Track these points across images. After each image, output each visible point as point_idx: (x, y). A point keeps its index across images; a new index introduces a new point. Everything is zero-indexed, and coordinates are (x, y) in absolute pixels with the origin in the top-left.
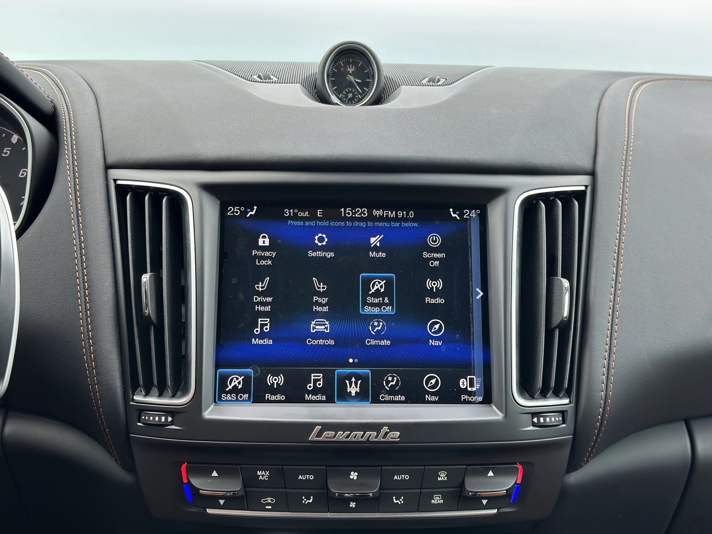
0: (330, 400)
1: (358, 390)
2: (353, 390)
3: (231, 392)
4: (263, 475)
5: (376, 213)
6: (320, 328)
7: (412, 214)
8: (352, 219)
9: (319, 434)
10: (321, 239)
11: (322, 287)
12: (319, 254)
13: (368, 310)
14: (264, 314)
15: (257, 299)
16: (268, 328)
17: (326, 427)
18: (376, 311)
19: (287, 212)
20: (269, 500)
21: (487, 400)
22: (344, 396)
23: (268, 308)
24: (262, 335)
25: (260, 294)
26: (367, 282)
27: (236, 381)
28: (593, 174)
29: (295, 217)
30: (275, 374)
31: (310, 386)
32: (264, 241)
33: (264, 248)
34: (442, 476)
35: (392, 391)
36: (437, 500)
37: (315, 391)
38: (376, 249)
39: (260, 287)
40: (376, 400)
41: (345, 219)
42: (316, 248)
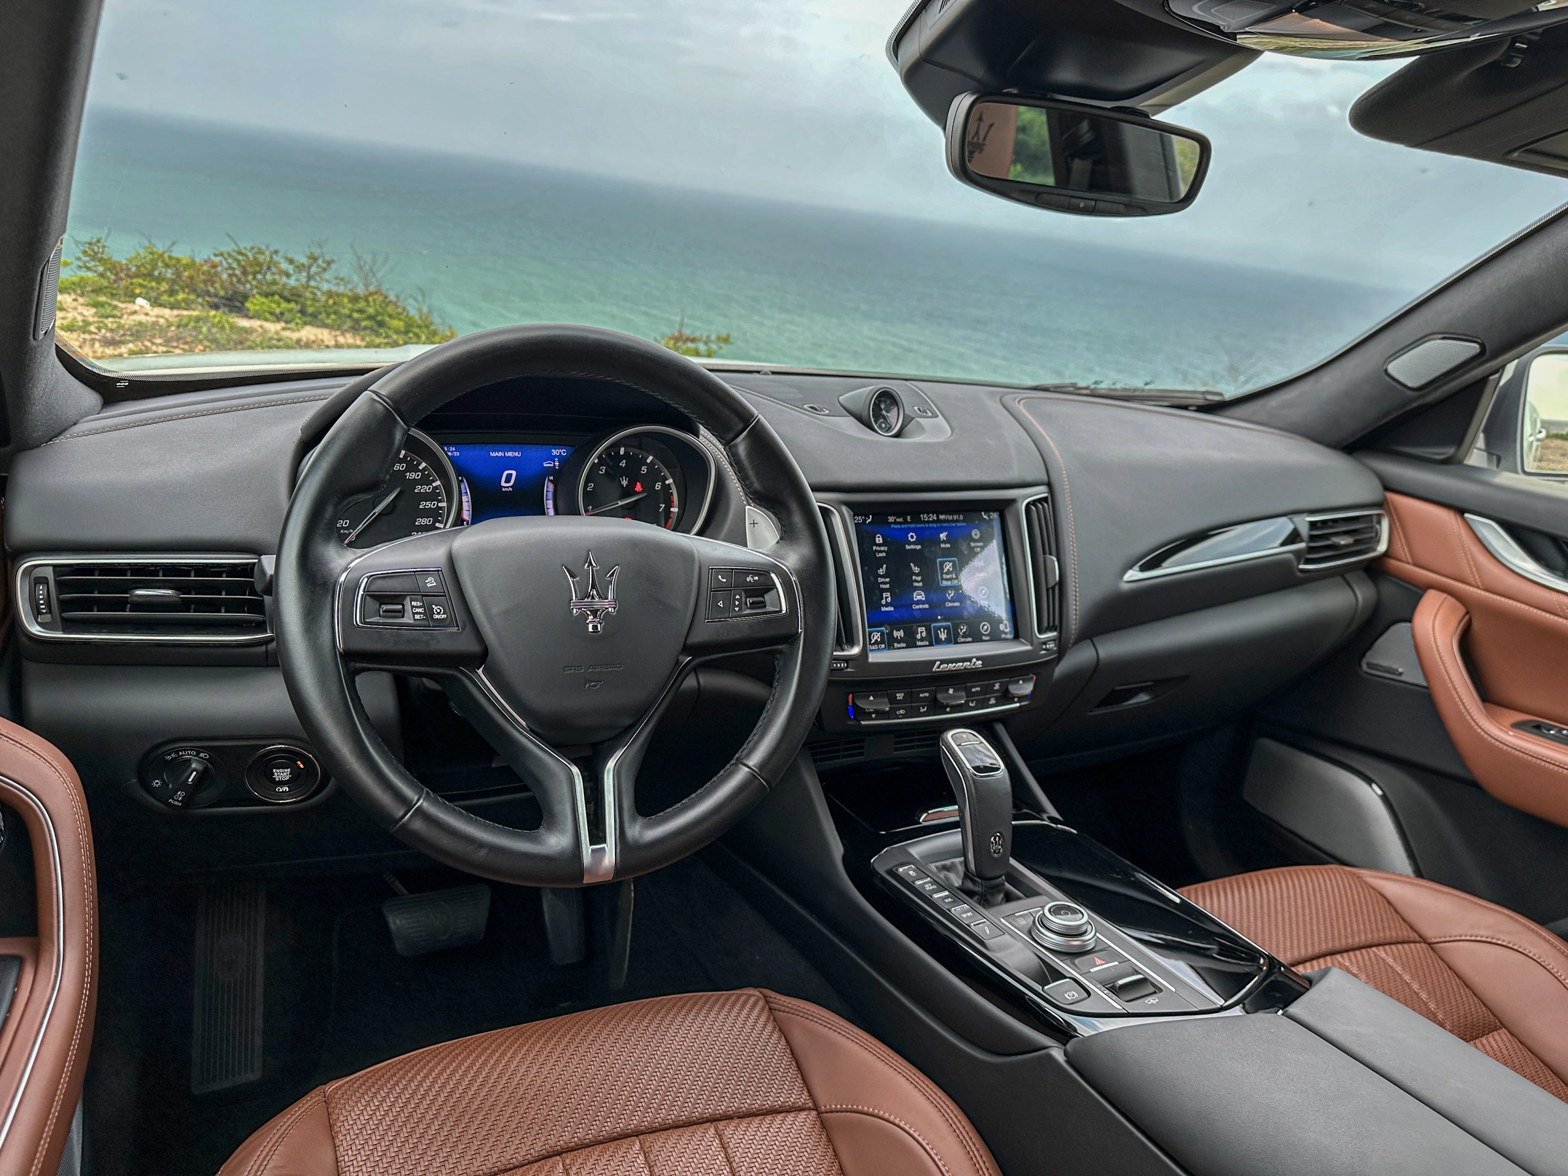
0: (931, 645)
1: (946, 636)
2: (943, 636)
3: (874, 644)
4: (900, 696)
5: (942, 517)
6: (919, 597)
7: (961, 517)
8: (929, 522)
9: (939, 667)
10: (912, 537)
11: (916, 570)
12: (913, 547)
13: (945, 583)
14: (886, 590)
15: (880, 580)
16: (889, 600)
17: (943, 662)
18: (949, 583)
19: (891, 519)
20: (901, 712)
21: (1017, 636)
22: (939, 642)
23: (888, 586)
24: (887, 605)
25: (882, 576)
26: (942, 564)
27: (876, 637)
28: (1049, 485)
29: (895, 523)
30: (898, 630)
31: (919, 636)
32: (879, 540)
33: (880, 545)
34: (997, 687)
35: (964, 636)
36: (993, 701)
37: (922, 639)
38: (944, 542)
39: (881, 571)
40: (956, 643)
41: (924, 522)
42: (910, 543)
